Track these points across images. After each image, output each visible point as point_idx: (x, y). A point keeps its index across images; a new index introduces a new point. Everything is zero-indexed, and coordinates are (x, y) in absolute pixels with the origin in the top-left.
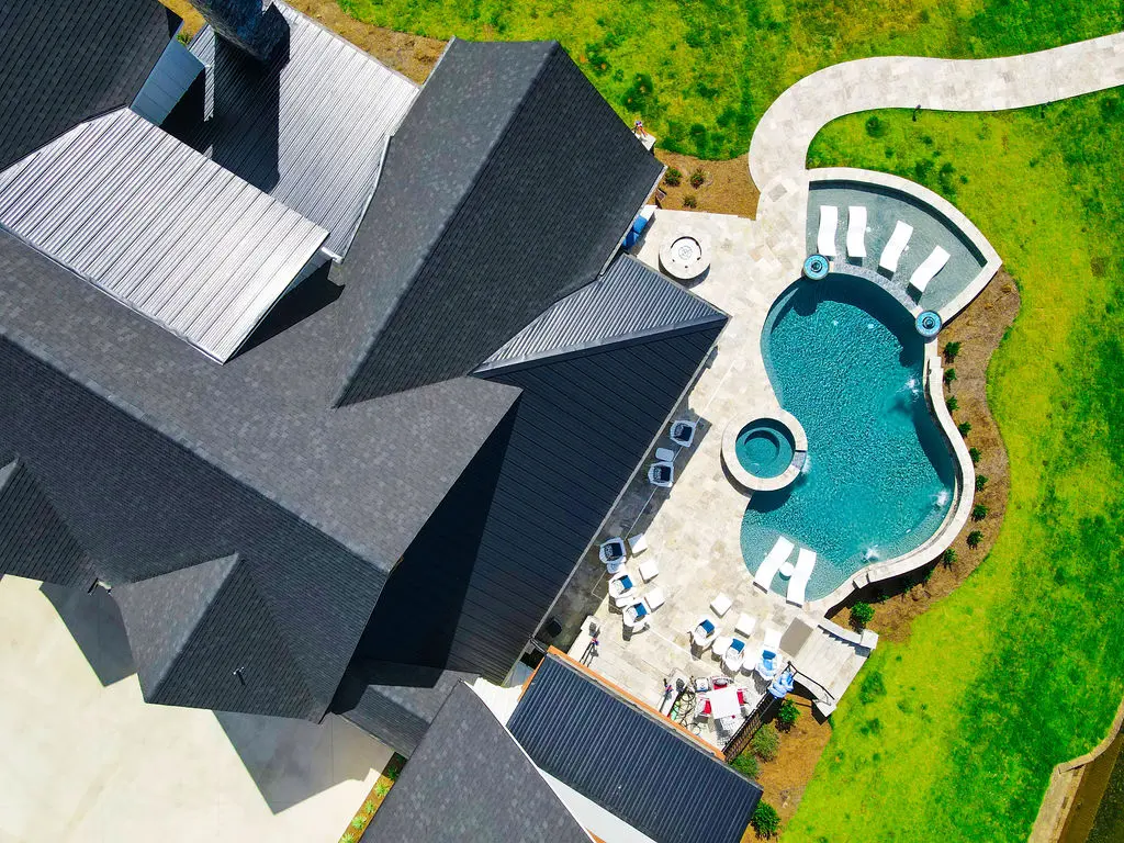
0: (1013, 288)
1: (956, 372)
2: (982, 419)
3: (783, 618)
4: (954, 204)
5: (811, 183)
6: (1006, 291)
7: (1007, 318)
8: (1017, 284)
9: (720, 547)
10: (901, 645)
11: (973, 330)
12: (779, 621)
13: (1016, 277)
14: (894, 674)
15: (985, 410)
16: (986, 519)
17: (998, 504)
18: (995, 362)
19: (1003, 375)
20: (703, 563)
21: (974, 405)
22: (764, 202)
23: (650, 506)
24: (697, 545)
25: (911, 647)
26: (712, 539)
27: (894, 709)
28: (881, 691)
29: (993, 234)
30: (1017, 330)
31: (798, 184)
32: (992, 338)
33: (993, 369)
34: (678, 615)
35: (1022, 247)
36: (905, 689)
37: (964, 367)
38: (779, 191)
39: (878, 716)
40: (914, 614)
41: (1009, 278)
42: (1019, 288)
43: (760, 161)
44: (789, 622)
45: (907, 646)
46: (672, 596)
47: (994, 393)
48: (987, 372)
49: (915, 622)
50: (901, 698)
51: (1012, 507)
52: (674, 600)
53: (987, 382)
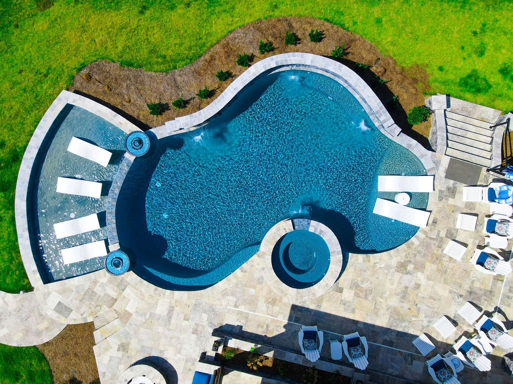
0: (85, 72)
1: (175, 99)
2: (209, 62)
3: (449, 189)
4: (25, 148)
5: (45, 283)
6: (89, 77)
7: (114, 69)
8: (80, 70)
9: (402, 267)
10: (428, 71)
11: (134, 97)
12: (452, 192)
13: (74, 72)
14: (455, 68)
15: (201, 63)
16: (294, 31)
17: (279, 26)
18: (156, 67)
19: (165, 57)
20: (421, 277)
21: (199, 74)
22: (75, 318)
23: (385, 342)
24: (406, 288)
25: (427, 62)
26: (397, 276)
27: (485, 59)
28: (473, 75)
29: (42, 104)
30: (121, 57)
31: (49, 294)
32: (135, 77)
33: (163, 67)
34: (477, 285)
35: (46, 76)
36: (465, 55)
37: (168, 93)
38: (61, 308)
39: (496, 71)
40: (398, 68)
41: (77, 78)
42: (83, 66)
43: (39, 334)
44: (451, 182)
45: (427, 65)
46: (461, 296)
47: (183, 60)
48: (167, 72)
49: (404, 65)
50: (474, 55)
51: (277, 13)
52: (463, 293)
53: (175, 68)
